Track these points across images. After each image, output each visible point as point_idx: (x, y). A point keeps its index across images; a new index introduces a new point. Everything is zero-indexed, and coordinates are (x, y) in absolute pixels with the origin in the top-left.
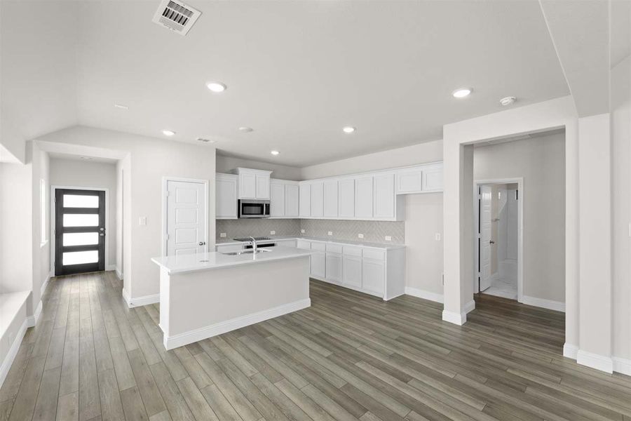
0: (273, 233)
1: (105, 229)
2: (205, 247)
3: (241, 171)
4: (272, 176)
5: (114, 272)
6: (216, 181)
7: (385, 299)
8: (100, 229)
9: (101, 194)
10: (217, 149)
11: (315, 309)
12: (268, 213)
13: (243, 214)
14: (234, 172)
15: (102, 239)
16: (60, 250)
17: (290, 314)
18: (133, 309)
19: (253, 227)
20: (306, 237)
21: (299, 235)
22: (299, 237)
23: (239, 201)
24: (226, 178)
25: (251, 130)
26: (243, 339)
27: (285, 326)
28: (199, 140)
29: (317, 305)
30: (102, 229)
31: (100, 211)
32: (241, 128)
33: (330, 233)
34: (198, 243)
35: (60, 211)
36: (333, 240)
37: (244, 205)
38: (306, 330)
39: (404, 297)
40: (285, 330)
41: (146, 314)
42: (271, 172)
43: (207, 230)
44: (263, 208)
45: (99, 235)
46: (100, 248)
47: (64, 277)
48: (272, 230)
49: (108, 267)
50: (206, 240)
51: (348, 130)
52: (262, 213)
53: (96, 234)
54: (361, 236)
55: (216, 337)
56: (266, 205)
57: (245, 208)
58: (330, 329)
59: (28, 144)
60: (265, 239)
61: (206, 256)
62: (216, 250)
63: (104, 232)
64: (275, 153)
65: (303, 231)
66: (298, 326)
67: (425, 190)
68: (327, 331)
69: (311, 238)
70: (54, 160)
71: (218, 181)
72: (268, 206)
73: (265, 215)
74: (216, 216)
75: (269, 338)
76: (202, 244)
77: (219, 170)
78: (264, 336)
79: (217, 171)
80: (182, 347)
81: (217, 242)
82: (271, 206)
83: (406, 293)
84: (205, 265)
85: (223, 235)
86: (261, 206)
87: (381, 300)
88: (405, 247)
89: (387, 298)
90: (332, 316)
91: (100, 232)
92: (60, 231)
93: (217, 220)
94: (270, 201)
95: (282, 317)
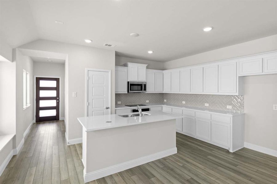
0: (147, 101)
1: (59, 98)
2: (109, 110)
3: (130, 65)
4: (147, 68)
5: (63, 121)
6: (115, 70)
7: (231, 151)
8: (57, 98)
9: (57, 80)
10: (115, 51)
11: (181, 156)
12: (145, 90)
13: (130, 90)
14: (125, 65)
15: (58, 103)
16: (38, 109)
17: (164, 159)
18: (69, 146)
19: (137, 98)
20: (167, 105)
21: (163, 103)
22: (163, 104)
23: (128, 82)
24: (121, 69)
25: (138, 35)
26: (134, 178)
27: (162, 169)
28: (106, 45)
29: (181, 153)
30: (58, 98)
31: (57, 89)
32: (131, 34)
33: (184, 102)
34: (105, 107)
35: (39, 89)
36: (187, 107)
37: (131, 85)
38: (178, 175)
39: (244, 149)
40: (164, 173)
41: (76, 150)
42: (146, 65)
43: (110, 100)
44: (142, 87)
45: (57, 101)
46: (57, 108)
47: (40, 123)
48: (147, 100)
49: (61, 118)
50: (109, 106)
51: (208, 29)
52: (142, 90)
53: (55, 101)
54: (207, 105)
55: (116, 174)
56: (144, 84)
57: (131, 86)
58: (197, 176)
59: (14, 51)
60: (144, 105)
61: (109, 117)
62: (116, 113)
63: (59, 100)
64: (150, 52)
65: (165, 101)
66: (172, 170)
67: (266, 72)
68: (195, 178)
69: (171, 105)
70: (36, 63)
71: (116, 71)
72: (145, 86)
73: (143, 91)
74: (115, 92)
75: (152, 179)
76: (107, 108)
77: (117, 64)
78: (149, 178)
79: (115, 65)
80: (94, 181)
81: (116, 107)
82: (146, 85)
83: (245, 146)
84: (109, 126)
85: (119, 103)
86: (141, 85)
87: (228, 151)
88: (245, 114)
89: (233, 150)
90: (194, 163)
91: (57, 100)
92: (38, 99)
93: (116, 94)
94: (146, 82)
95: (159, 161)
